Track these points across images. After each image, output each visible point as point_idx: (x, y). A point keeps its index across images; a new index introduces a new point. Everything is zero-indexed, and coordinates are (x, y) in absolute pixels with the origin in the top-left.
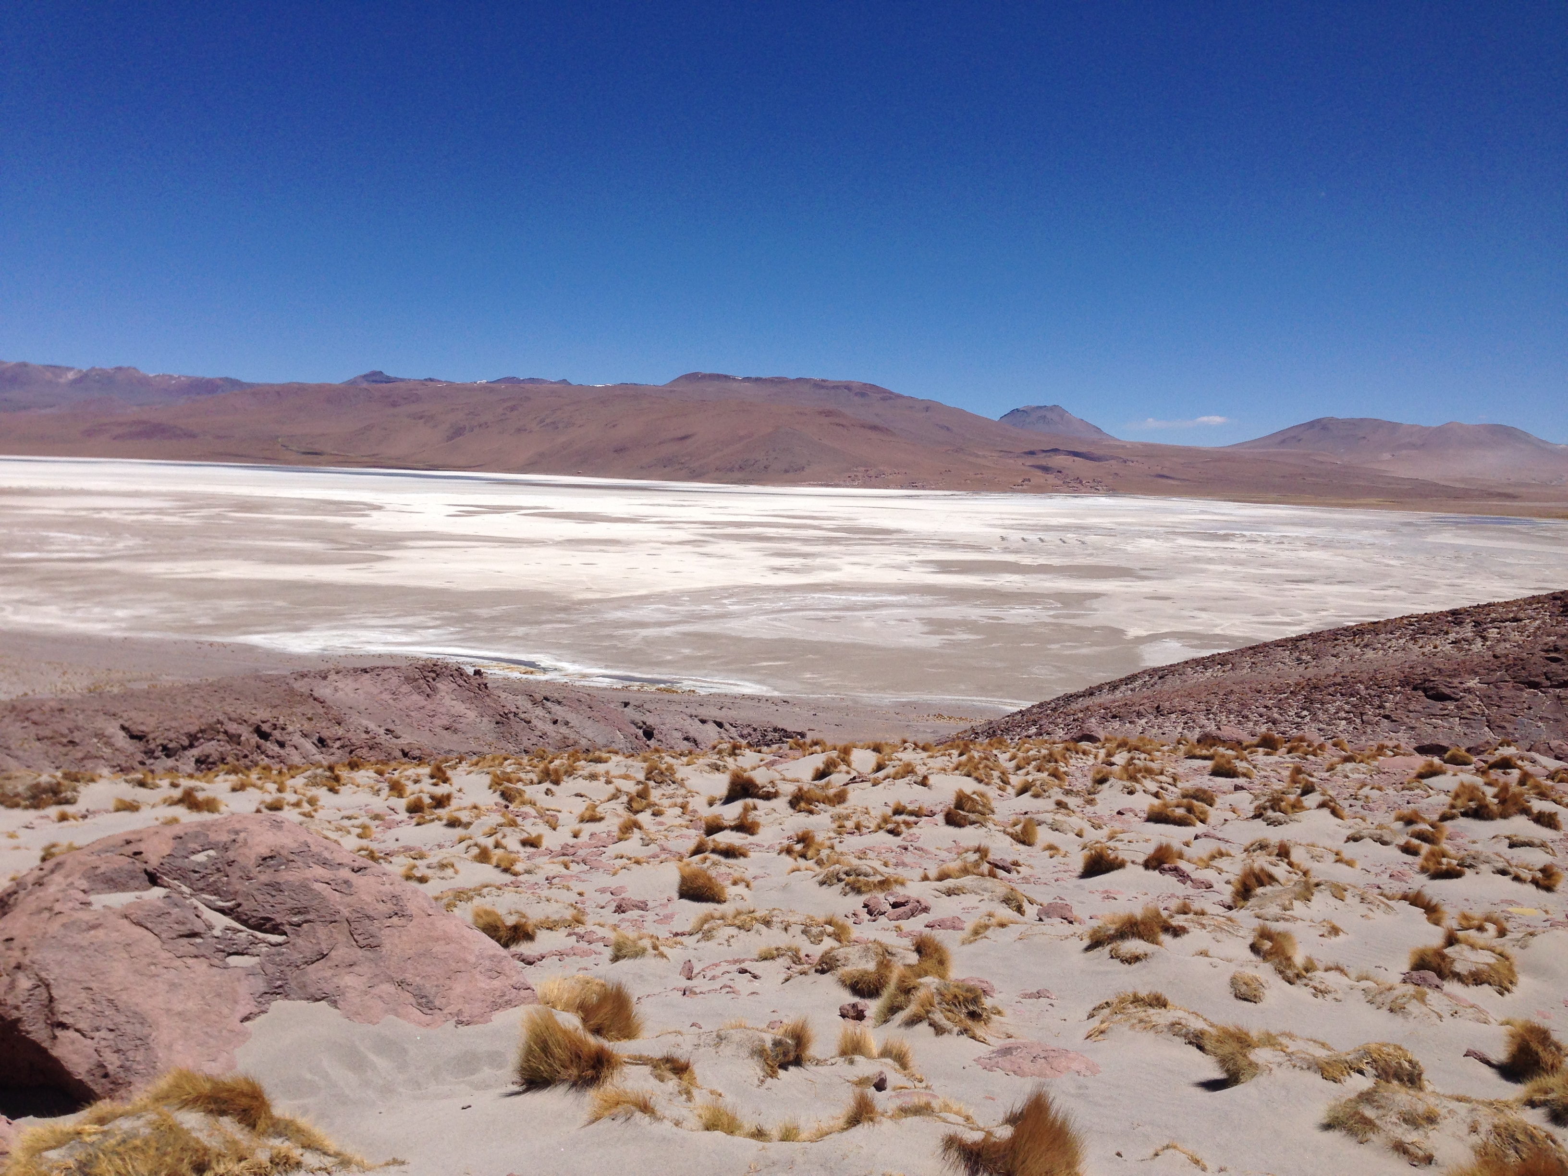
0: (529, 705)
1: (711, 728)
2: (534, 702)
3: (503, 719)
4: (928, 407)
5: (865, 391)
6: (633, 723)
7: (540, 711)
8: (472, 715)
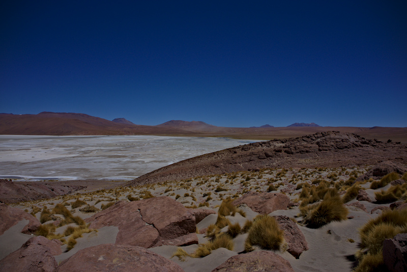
0: (24, 186)
1: (67, 188)
2: (25, 186)
3: (18, 190)
4: (97, 118)
5: (84, 115)
6: (49, 188)
7: (26, 188)
8: (10, 190)
